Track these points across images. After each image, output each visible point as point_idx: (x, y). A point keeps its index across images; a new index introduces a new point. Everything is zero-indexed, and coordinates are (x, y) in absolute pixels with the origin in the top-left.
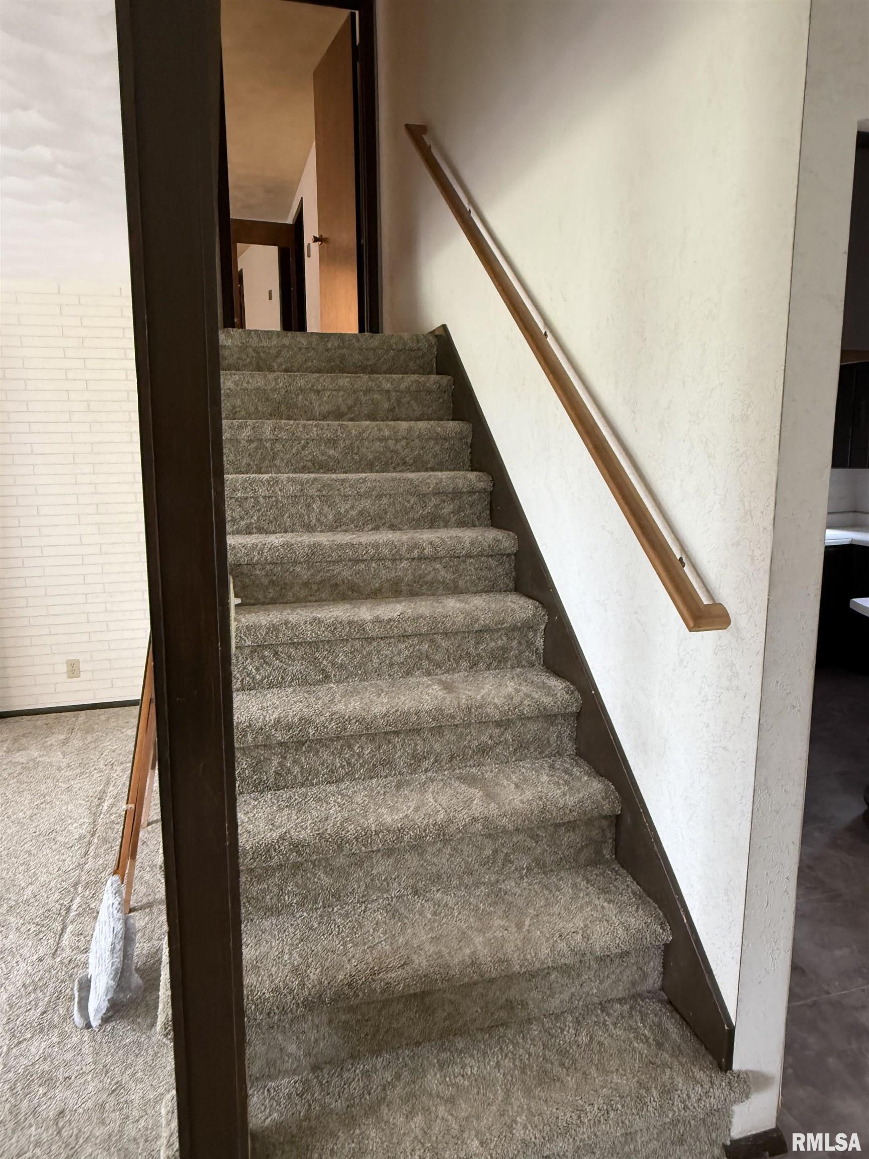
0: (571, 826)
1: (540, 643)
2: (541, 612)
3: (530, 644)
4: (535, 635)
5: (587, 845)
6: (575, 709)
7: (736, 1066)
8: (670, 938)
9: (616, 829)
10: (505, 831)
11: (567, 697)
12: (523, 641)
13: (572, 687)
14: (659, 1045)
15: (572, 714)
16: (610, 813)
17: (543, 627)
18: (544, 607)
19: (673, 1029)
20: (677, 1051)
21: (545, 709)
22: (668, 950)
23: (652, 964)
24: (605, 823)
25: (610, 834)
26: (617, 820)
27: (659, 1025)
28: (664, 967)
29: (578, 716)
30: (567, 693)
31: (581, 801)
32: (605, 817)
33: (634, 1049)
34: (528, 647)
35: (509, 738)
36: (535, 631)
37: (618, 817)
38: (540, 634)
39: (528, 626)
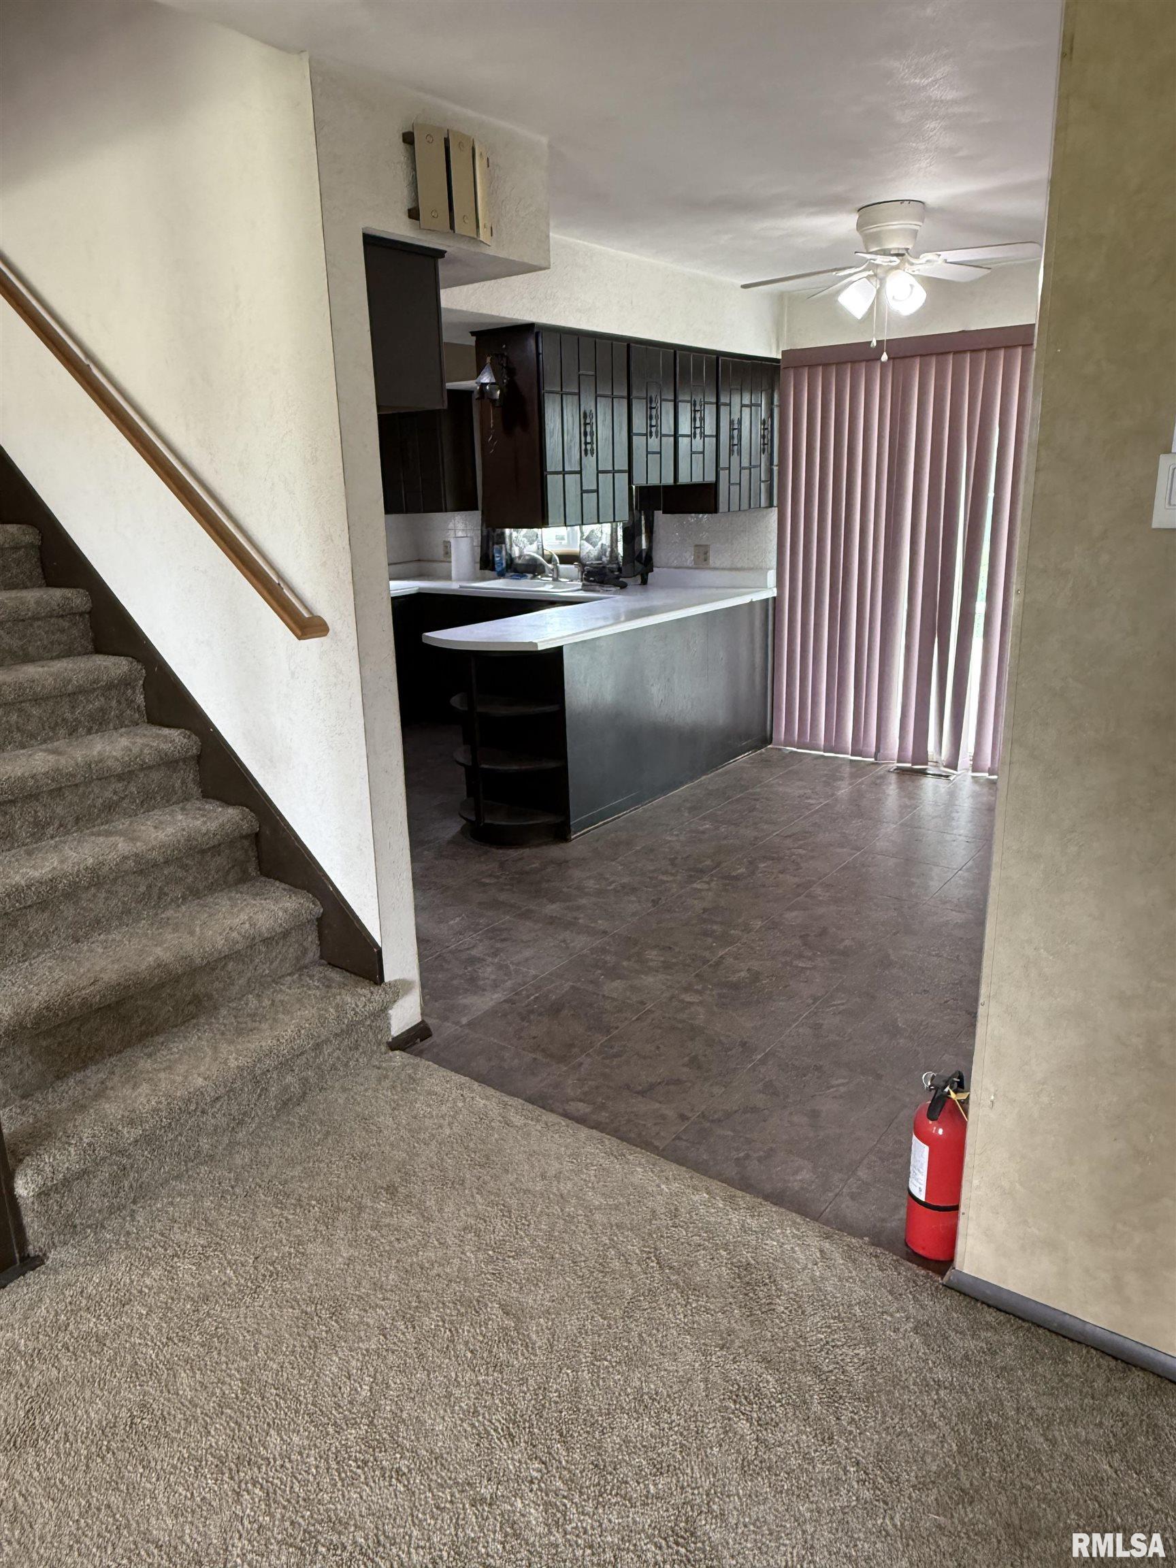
0: (215, 850)
1: (140, 699)
2: (137, 666)
3: (130, 702)
4: (134, 692)
5: (233, 867)
6: (195, 751)
7: (387, 979)
8: (322, 910)
9: (257, 846)
10: (155, 865)
11: (186, 740)
12: (123, 700)
13: (188, 733)
14: (329, 987)
15: (192, 757)
16: (249, 832)
17: (141, 682)
18: (138, 661)
19: (336, 975)
20: (343, 986)
21: (166, 755)
22: (321, 923)
23: (310, 939)
24: (246, 843)
25: (252, 854)
26: (256, 838)
27: (325, 977)
28: (319, 940)
29: (199, 758)
30: (184, 737)
31: (222, 825)
32: (246, 837)
33: (309, 995)
34: (129, 706)
35: (134, 790)
36: (134, 688)
37: (257, 834)
38: (139, 690)
39: (126, 682)
